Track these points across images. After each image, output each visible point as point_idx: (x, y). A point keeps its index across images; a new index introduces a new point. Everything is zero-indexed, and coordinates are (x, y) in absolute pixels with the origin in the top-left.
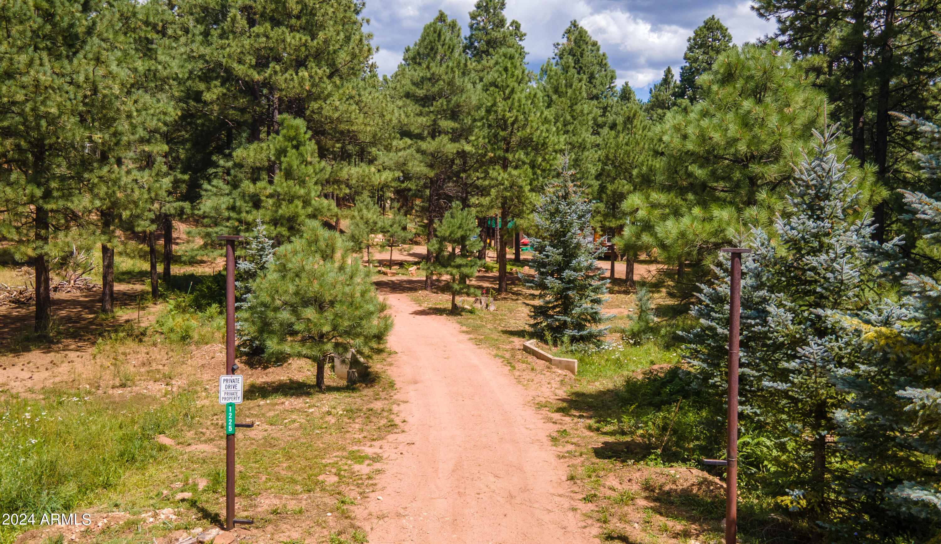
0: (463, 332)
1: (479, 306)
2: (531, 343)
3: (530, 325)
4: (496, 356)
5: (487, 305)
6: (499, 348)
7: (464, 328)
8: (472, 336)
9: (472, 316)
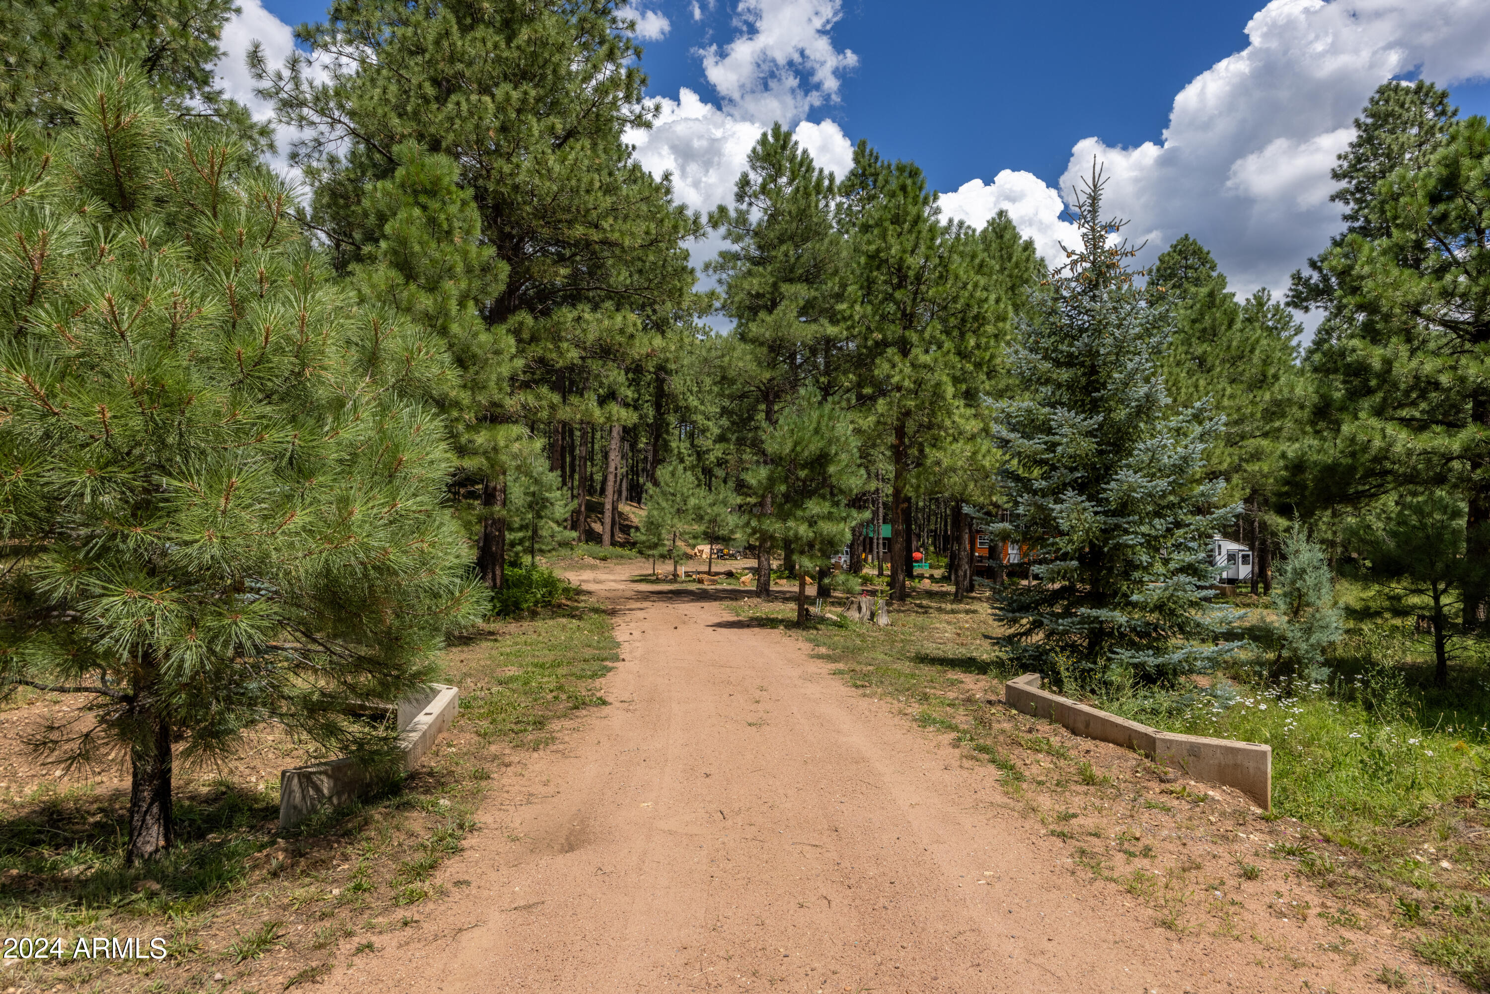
0: (820, 657)
1: (857, 615)
2: (1027, 682)
3: (998, 642)
4: (924, 721)
5: (873, 615)
6: (925, 698)
7: (823, 650)
8: (841, 666)
9: (843, 632)
